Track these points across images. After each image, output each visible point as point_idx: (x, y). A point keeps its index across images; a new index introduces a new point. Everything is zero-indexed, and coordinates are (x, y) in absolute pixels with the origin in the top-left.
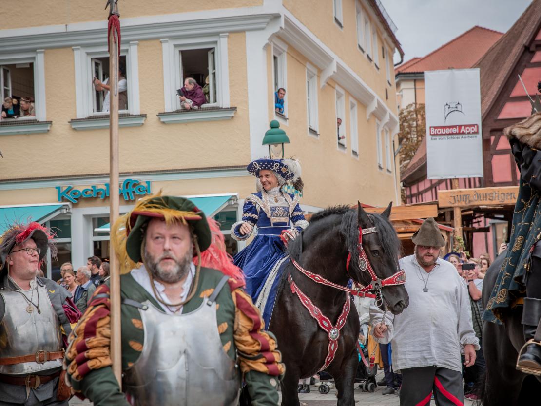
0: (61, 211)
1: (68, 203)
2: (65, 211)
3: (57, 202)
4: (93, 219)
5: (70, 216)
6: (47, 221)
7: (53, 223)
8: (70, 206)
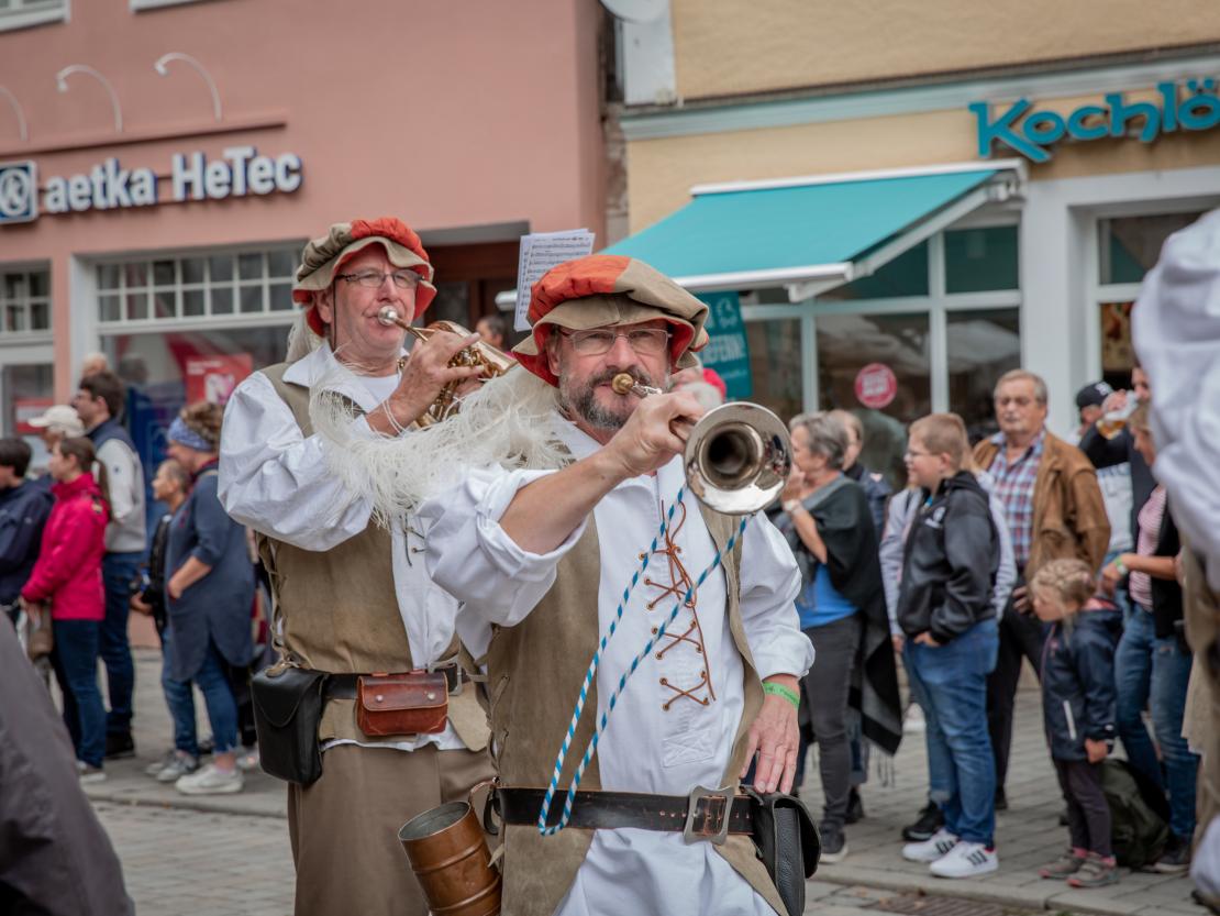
0: (988, 193)
1: (1015, 163)
2: (1002, 193)
3: (975, 159)
4: (1100, 223)
5: (1019, 213)
6: (935, 235)
7: (955, 239)
8: (1023, 174)
